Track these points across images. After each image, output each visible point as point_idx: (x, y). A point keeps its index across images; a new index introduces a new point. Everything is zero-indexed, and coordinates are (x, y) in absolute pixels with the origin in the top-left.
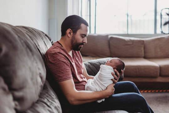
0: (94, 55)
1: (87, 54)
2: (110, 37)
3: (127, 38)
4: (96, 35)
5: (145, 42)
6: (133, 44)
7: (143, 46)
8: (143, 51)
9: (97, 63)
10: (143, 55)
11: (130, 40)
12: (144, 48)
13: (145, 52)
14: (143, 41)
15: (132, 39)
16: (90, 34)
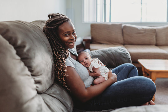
0: (108, 43)
1: (102, 42)
2: (123, 25)
3: (139, 27)
4: (110, 24)
5: (157, 31)
6: (145, 32)
7: (155, 34)
8: (155, 39)
9: (109, 51)
10: (155, 43)
11: (143, 29)
12: (156, 36)
13: (156, 40)
14: (155, 30)
15: (145, 27)
16: (106, 23)
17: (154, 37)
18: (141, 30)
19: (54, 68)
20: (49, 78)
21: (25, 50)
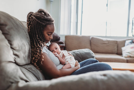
2: (91, 37)
3: (104, 39)
4: (81, 36)
5: (118, 42)
6: (108, 43)
7: (117, 45)
11: (107, 40)
12: (117, 47)
13: (117, 50)
14: (117, 41)
16: (77, 35)
17: (116, 47)
18: (106, 41)
19: (31, 51)
20: (26, 56)
21: (7, 28)
